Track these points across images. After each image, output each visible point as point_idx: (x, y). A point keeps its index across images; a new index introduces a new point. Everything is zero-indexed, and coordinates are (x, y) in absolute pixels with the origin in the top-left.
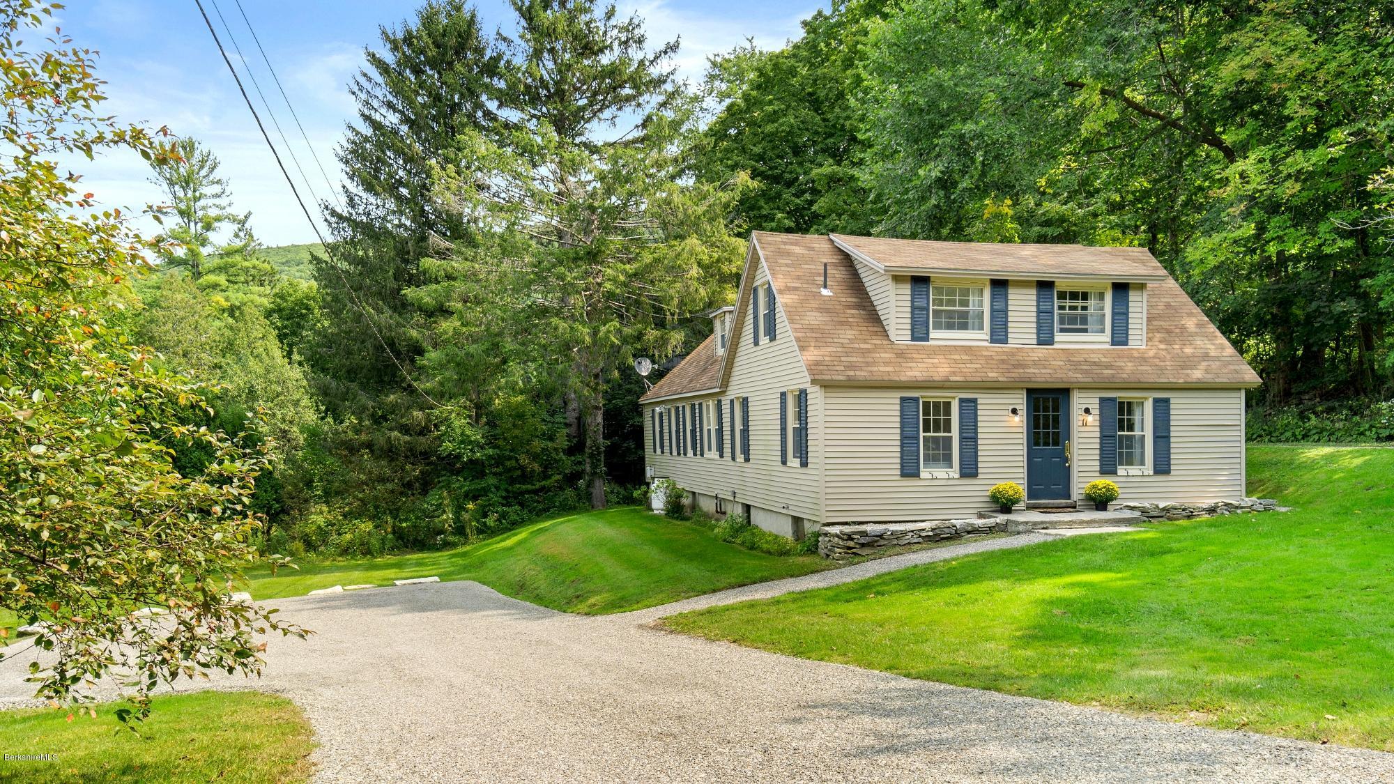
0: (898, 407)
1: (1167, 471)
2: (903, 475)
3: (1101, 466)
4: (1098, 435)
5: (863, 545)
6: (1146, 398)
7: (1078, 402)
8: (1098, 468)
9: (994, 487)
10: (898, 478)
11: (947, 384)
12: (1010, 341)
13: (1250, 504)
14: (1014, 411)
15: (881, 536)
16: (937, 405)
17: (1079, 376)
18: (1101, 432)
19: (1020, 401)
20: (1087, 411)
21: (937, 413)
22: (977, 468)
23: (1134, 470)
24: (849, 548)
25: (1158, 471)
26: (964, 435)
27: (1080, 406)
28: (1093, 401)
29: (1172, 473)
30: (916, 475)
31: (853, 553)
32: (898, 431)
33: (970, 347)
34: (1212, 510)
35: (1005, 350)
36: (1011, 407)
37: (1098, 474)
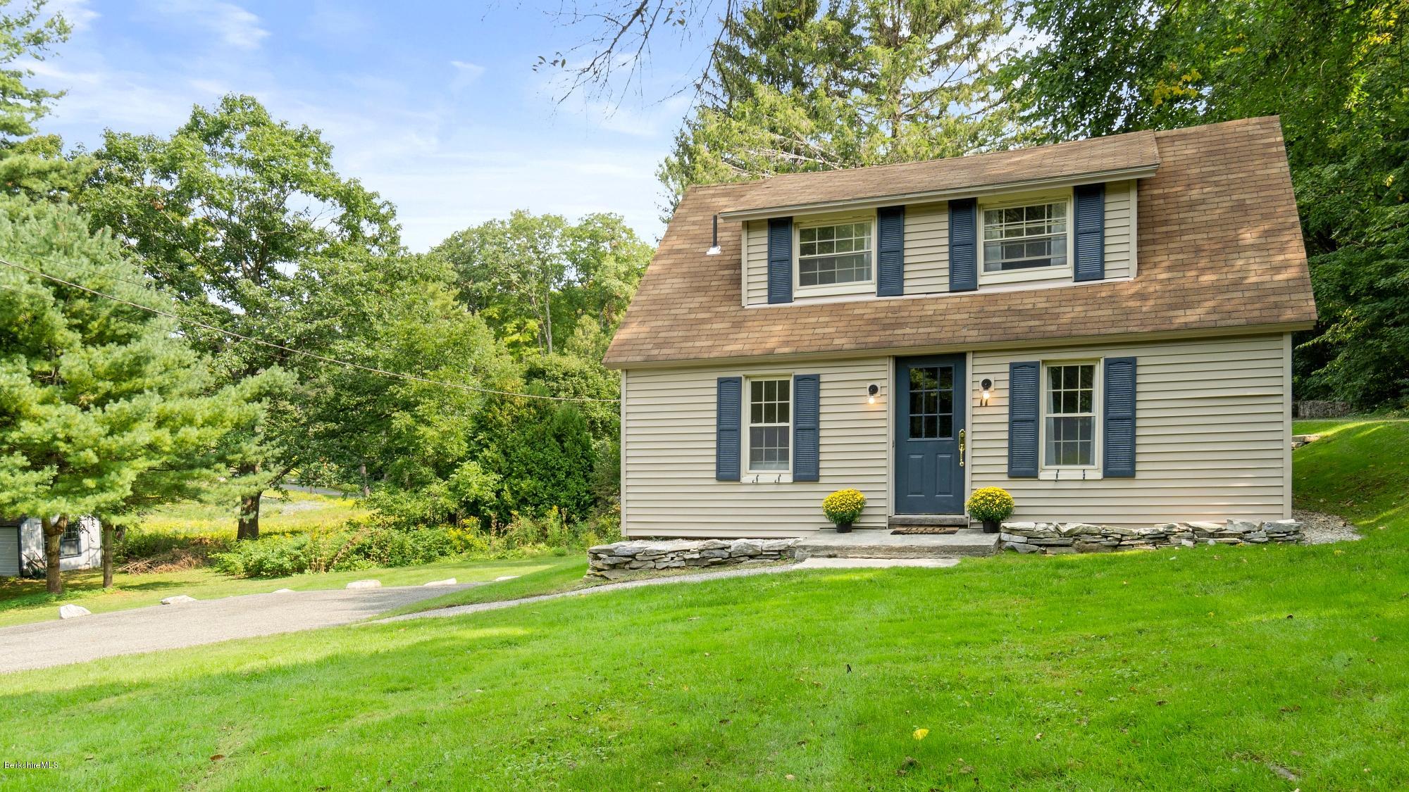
0: (715, 391)
1: (1130, 474)
2: (721, 477)
3: (1010, 465)
4: (1006, 418)
5: (614, 567)
6: (1098, 360)
7: (975, 371)
8: (1005, 469)
9: (832, 495)
10: (714, 482)
11: (771, 359)
12: (906, 290)
13: (1241, 529)
14: (873, 390)
15: (633, 556)
16: (770, 385)
17: (973, 335)
18: (1011, 413)
19: (885, 376)
20: (987, 384)
21: (770, 396)
22: (818, 469)
23: (1071, 472)
24: (599, 570)
25: (1108, 474)
26: (800, 425)
27: (976, 378)
28: (999, 369)
29: (1138, 475)
30: (735, 478)
31: (602, 576)
32: (714, 422)
33: (844, 304)
34: (1161, 538)
35: (892, 304)
36: (869, 385)
37: (1005, 477)
